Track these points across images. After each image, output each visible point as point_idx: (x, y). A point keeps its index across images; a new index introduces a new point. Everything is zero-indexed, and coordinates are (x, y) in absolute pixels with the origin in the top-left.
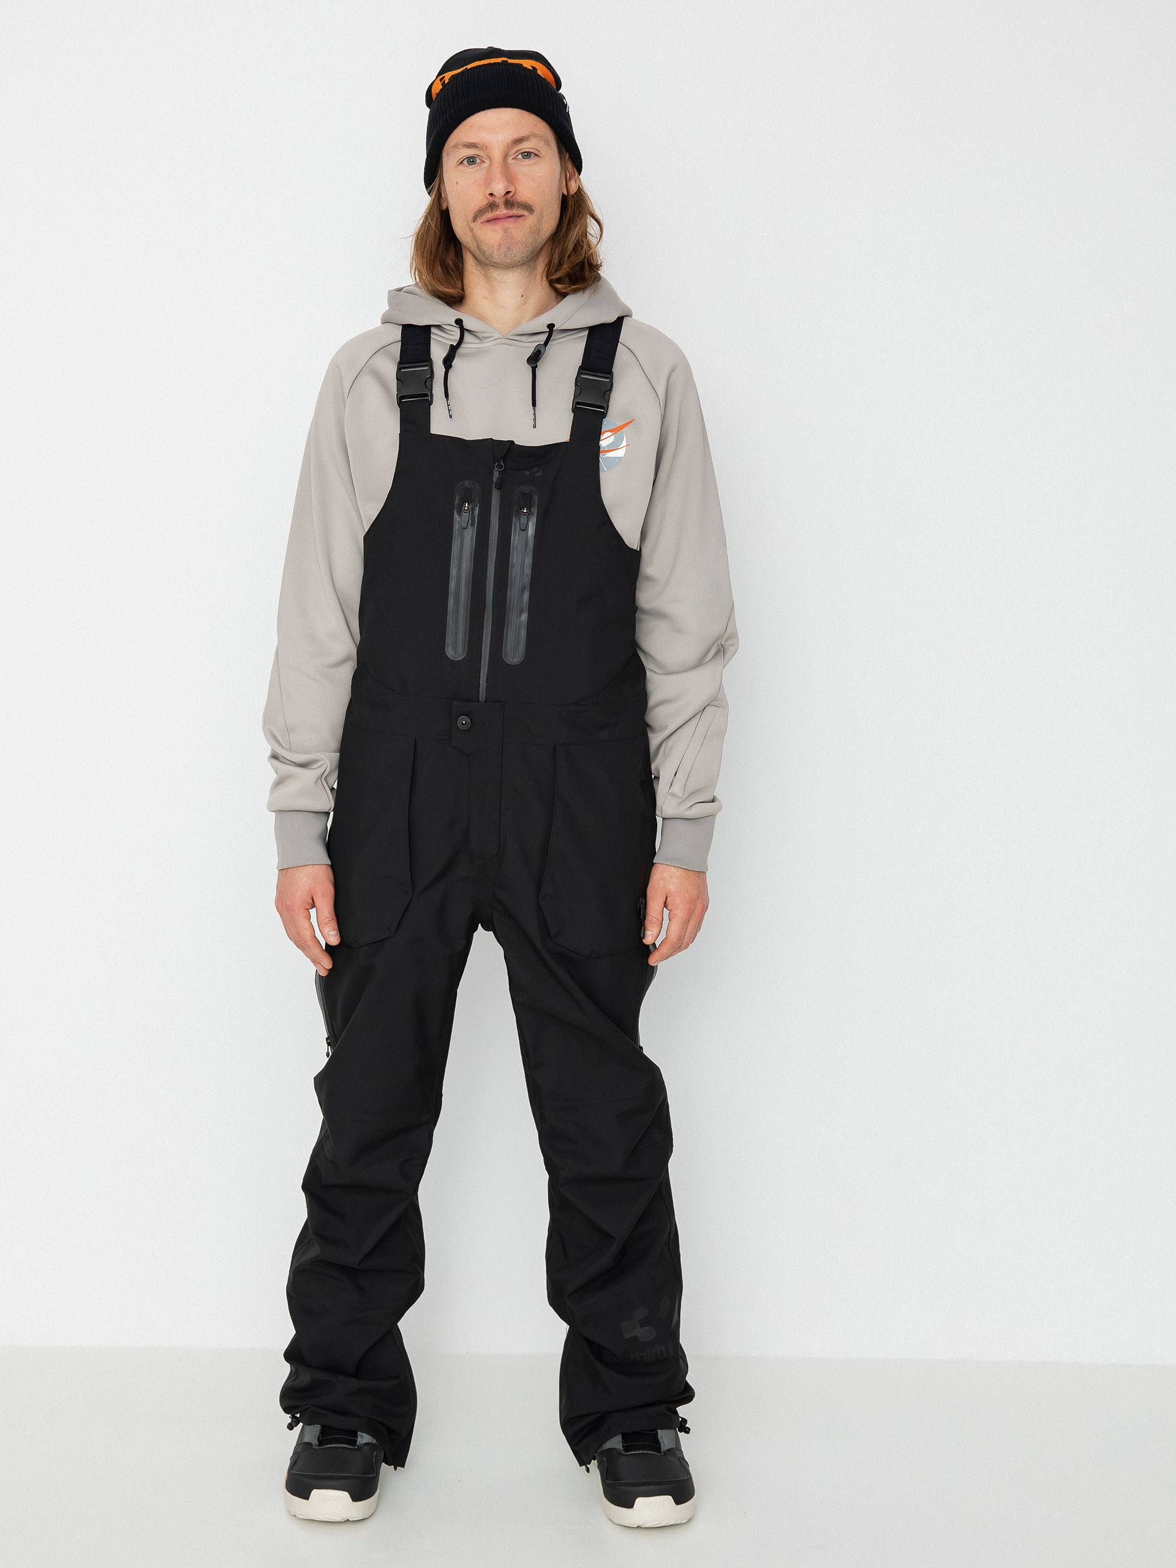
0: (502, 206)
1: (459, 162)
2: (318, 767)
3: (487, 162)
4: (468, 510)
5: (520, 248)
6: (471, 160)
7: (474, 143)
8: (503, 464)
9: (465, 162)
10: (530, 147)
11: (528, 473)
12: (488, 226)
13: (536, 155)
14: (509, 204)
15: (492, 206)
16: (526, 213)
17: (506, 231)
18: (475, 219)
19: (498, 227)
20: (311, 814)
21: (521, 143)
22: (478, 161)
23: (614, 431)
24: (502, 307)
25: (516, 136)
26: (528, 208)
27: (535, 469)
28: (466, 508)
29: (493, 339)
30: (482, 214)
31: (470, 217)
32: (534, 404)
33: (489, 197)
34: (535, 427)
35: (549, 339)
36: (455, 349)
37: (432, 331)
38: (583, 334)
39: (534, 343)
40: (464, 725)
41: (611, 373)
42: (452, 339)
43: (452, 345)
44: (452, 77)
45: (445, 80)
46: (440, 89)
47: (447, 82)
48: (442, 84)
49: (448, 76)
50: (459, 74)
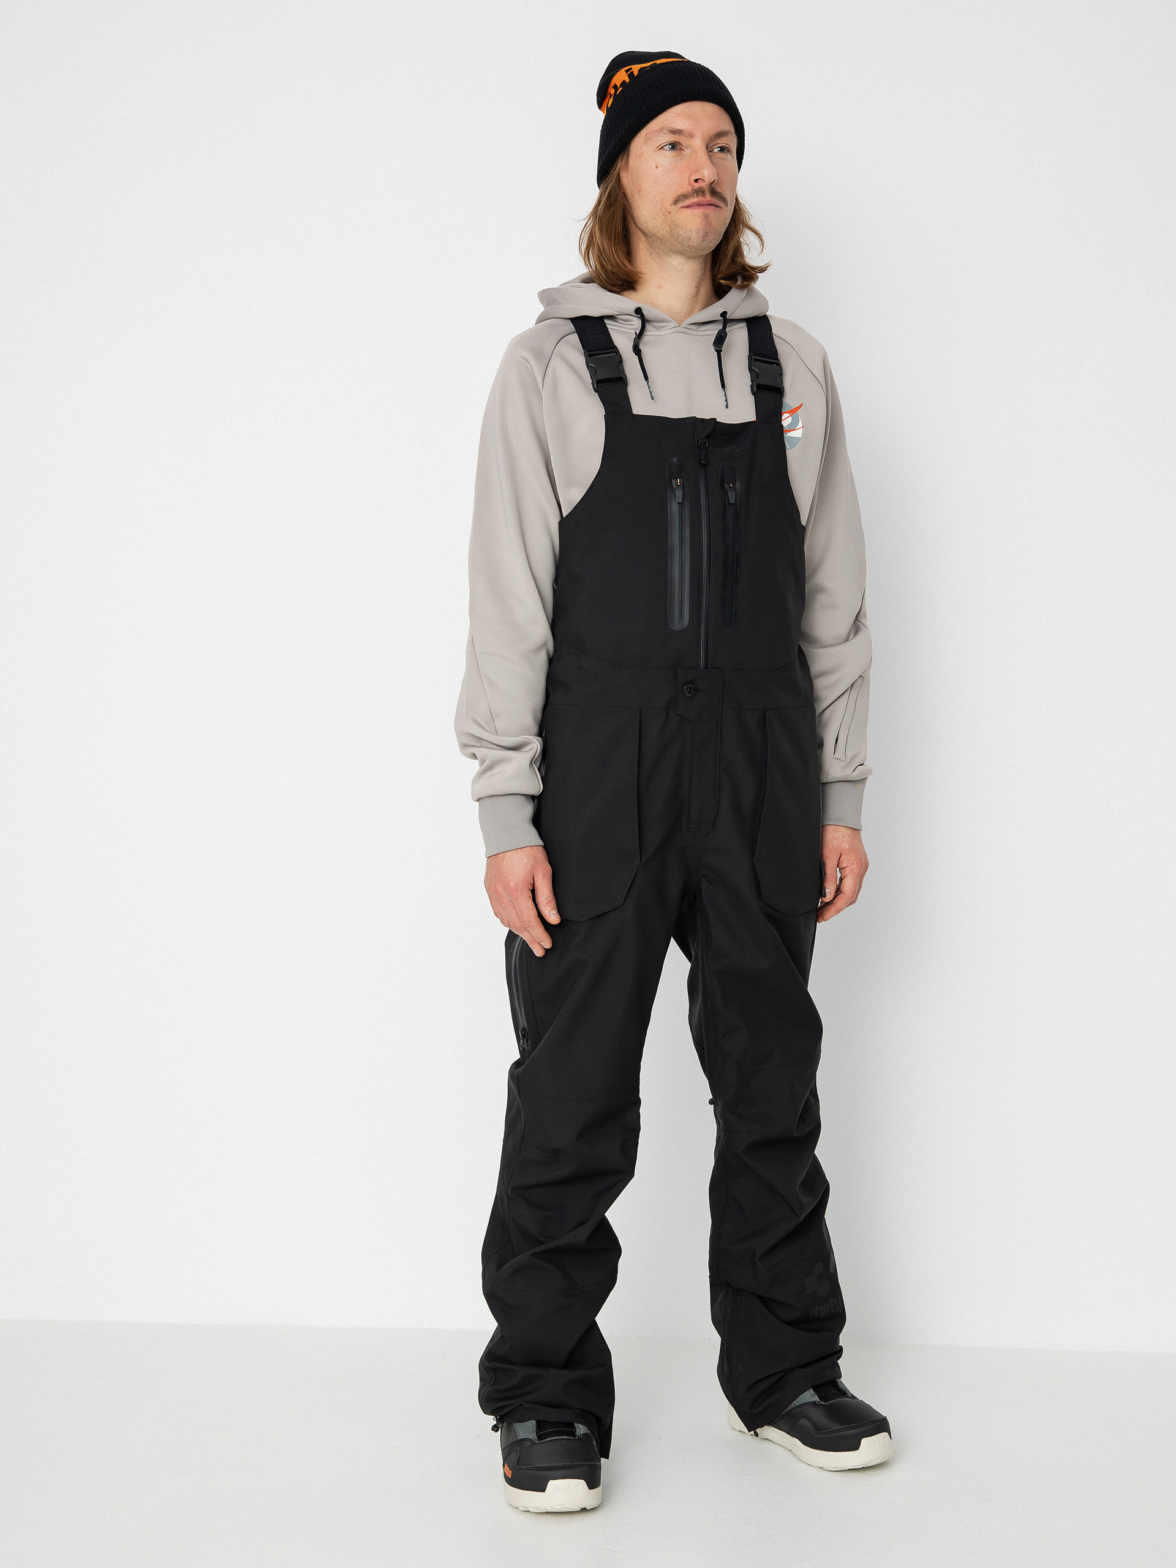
0: (706, 193)
1: (660, 147)
2: (529, 750)
3: (690, 150)
4: (680, 485)
6: (673, 146)
8: (707, 441)
9: (667, 147)
10: (725, 142)
11: (728, 450)
12: (688, 211)
13: (729, 151)
14: (714, 192)
15: (697, 192)
16: (721, 204)
17: (706, 217)
18: (675, 202)
20: (519, 796)
22: (679, 148)
23: (793, 412)
25: (718, 130)
26: (723, 201)
27: (734, 446)
28: (679, 484)
29: (670, 328)
30: (685, 199)
31: (671, 200)
32: (723, 386)
33: (693, 183)
34: (727, 408)
35: (725, 327)
36: (639, 336)
37: (606, 321)
38: (744, 324)
39: (713, 331)
40: (689, 692)
41: (778, 360)
42: (634, 327)
43: (636, 332)
44: (641, 69)
45: (632, 72)
46: (627, 80)
47: (636, 74)
48: (628, 75)
49: (636, 68)
50: (648, 67)
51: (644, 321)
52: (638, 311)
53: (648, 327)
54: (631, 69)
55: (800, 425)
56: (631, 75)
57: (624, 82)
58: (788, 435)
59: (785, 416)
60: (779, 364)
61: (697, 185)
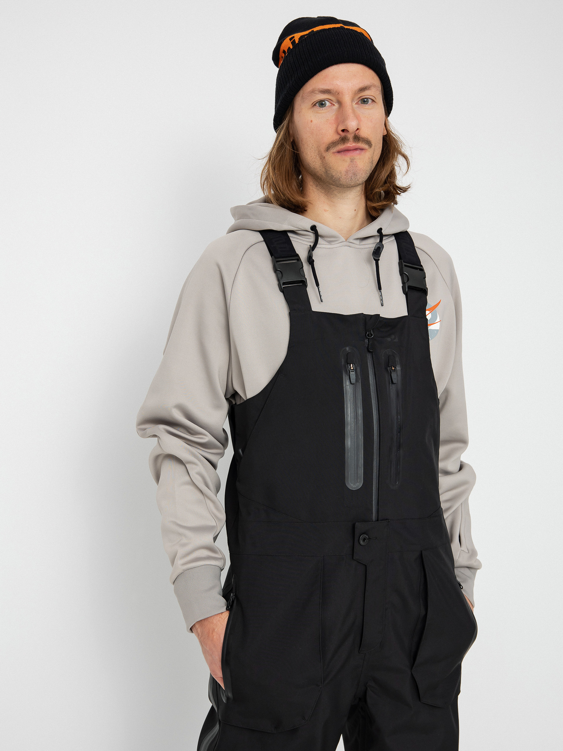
0: (351, 139)
1: (313, 105)
3: (337, 105)
4: (354, 369)
5: (362, 174)
6: (321, 104)
7: (329, 90)
8: (372, 333)
9: (317, 105)
10: (370, 94)
11: (389, 339)
12: (339, 156)
13: (373, 101)
14: (357, 138)
15: (344, 140)
16: (365, 146)
17: (352, 160)
18: (328, 149)
19: (347, 157)
21: (364, 91)
22: (328, 104)
24: (340, 218)
25: (361, 85)
26: (368, 143)
27: (393, 337)
28: (352, 368)
29: (339, 242)
30: (335, 146)
31: (323, 147)
32: (380, 288)
33: (341, 133)
34: (383, 305)
35: (381, 241)
36: (313, 248)
37: (290, 235)
38: (393, 238)
39: (371, 244)
40: (364, 540)
41: (421, 266)
42: (310, 240)
43: (310, 245)
44: (302, 37)
45: (294, 40)
46: (291, 47)
47: (297, 42)
48: (292, 43)
49: (297, 36)
50: (307, 35)
51: (317, 236)
52: (314, 228)
53: (320, 240)
54: (294, 37)
55: (438, 320)
56: (293, 43)
57: (289, 48)
58: (430, 328)
59: (427, 312)
60: (422, 270)
61: (343, 134)
